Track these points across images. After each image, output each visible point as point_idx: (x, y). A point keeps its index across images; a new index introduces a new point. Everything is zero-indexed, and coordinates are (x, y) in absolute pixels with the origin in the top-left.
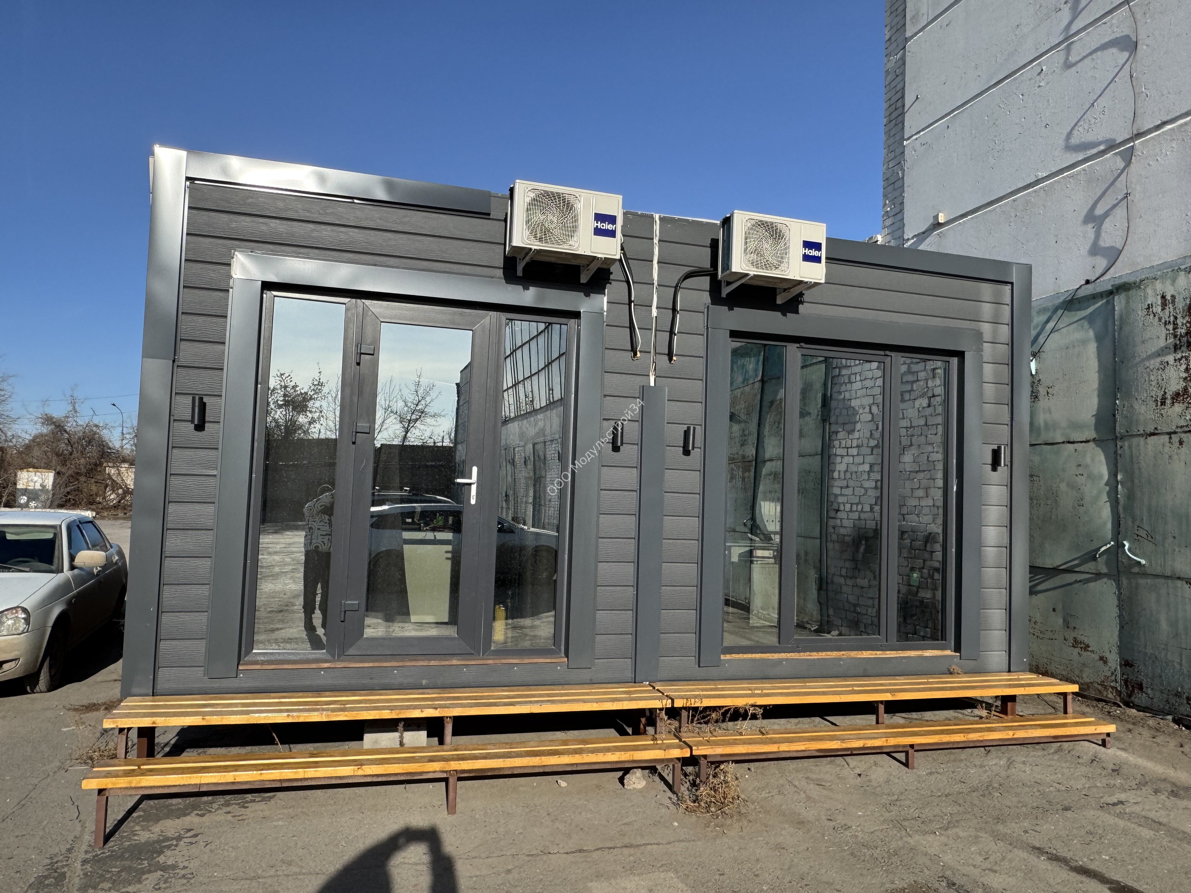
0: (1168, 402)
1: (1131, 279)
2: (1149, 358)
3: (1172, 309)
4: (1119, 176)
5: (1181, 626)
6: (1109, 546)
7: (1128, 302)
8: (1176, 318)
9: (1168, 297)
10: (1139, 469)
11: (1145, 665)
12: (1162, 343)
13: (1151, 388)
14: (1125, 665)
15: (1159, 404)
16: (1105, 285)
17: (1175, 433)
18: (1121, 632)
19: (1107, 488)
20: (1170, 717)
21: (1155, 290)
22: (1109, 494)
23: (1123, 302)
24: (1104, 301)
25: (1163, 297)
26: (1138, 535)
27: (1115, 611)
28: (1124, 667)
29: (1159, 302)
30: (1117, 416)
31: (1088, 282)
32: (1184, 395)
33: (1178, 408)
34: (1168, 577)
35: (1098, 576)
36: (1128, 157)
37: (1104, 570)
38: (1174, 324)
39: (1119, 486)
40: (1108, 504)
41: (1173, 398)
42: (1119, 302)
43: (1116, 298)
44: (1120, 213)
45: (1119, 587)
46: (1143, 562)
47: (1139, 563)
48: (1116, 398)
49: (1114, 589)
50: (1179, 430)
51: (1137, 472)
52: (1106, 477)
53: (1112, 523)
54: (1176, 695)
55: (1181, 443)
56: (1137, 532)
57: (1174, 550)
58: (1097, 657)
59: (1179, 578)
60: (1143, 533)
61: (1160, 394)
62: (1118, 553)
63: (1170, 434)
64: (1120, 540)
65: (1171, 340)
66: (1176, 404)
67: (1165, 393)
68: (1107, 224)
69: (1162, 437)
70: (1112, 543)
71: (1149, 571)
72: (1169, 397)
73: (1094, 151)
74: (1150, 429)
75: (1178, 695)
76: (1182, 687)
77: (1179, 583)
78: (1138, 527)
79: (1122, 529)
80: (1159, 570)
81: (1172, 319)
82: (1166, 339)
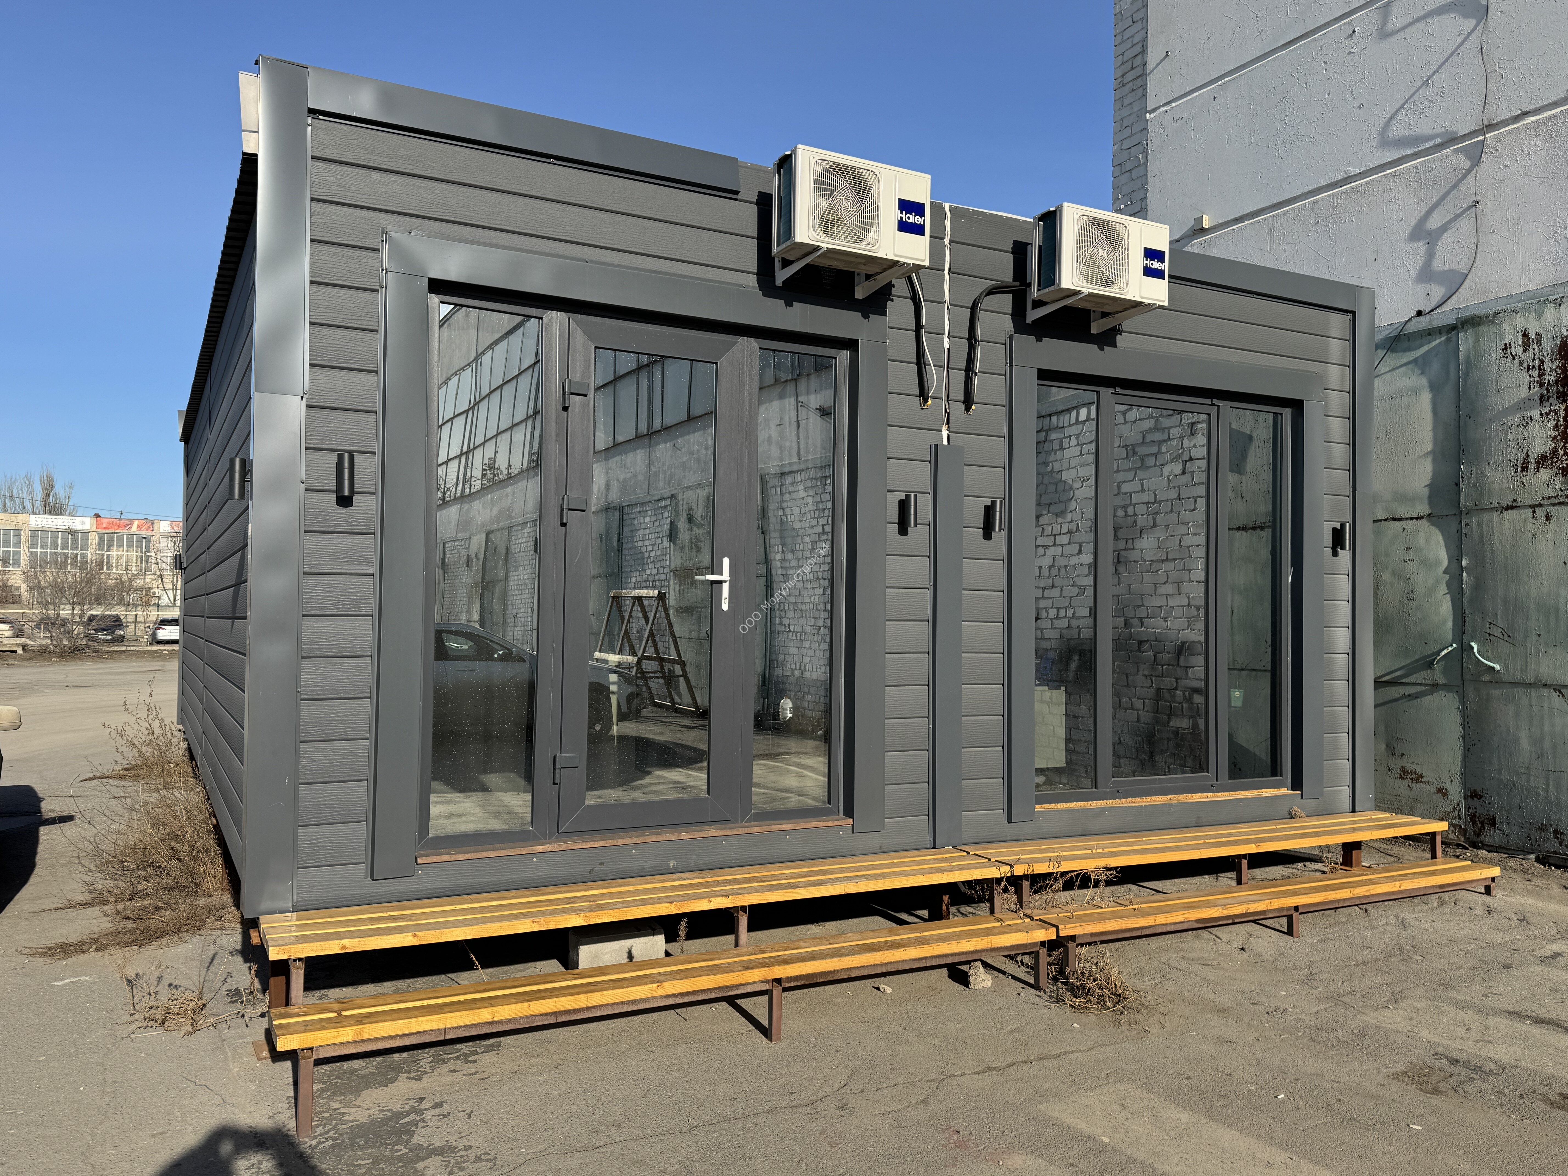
0: (1532, 467)
1: (1482, 312)
2: (1507, 412)
3: (1537, 350)
4: (1464, 177)
5: (1547, 744)
6: (1450, 649)
7: (1477, 341)
8: (1542, 362)
9: (1532, 335)
10: (1492, 552)
11: (1499, 795)
12: (1524, 393)
13: (1509, 449)
14: (1472, 797)
15: (1519, 469)
16: (1445, 316)
17: (1540, 505)
18: (1465, 757)
19: (1447, 577)
20: (1533, 856)
21: (1514, 327)
22: (1448, 584)
23: (1471, 341)
24: (1443, 339)
25: (1525, 335)
26: (1490, 634)
27: (1457, 731)
28: (1470, 800)
29: (1520, 342)
30: (1461, 485)
31: (1419, 313)
32: (1552, 458)
33: (1545, 474)
34: (1530, 685)
35: (1435, 687)
36: (1476, 155)
37: (1442, 681)
38: (1540, 369)
39: (1464, 574)
40: (1448, 597)
41: (1538, 463)
42: (1465, 341)
43: (1461, 335)
44: (1466, 225)
45: (1463, 700)
46: (1497, 667)
47: (1493, 668)
48: (1460, 463)
49: (1457, 704)
50: (1546, 502)
51: (1489, 555)
52: (1445, 563)
53: (1454, 621)
54: (1540, 829)
55: (1548, 518)
56: (1488, 631)
57: (1539, 651)
58: (1433, 789)
59: (1545, 685)
60: (1497, 632)
61: (1521, 457)
62: (1462, 658)
63: (1533, 507)
64: (1465, 641)
65: (1536, 390)
66: (1541, 470)
67: (1528, 456)
68: (1447, 239)
69: (1522, 511)
70: (1455, 645)
71: (1505, 678)
72: (1533, 461)
73: (1430, 144)
74: (1507, 501)
75: (1542, 828)
76: (1549, 819)
77: (1545, 692)
78: (1490, 624)
79: (1469, 627)
80: (1519, 676)
81: (1537, 362)
82: (1530, 388)
